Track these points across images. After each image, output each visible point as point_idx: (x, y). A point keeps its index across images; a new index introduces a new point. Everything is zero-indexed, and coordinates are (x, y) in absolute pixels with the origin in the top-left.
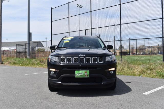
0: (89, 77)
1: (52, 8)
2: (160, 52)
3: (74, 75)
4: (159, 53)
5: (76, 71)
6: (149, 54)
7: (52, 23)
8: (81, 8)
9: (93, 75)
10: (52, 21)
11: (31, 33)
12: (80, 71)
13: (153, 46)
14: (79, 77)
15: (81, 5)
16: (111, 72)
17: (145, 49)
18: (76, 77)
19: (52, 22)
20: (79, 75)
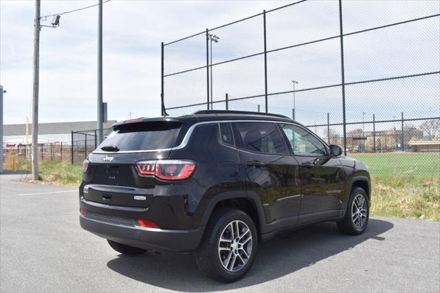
1: (162, 43)
2: (399, 146)
4: (397, 148)
6: (374, 150)
7: (164, 81)
8: (217, 41)
11: (106, 104)
13: (383, 132)
15: (215, 36)
17: (366, 139)
19: (164, 78)
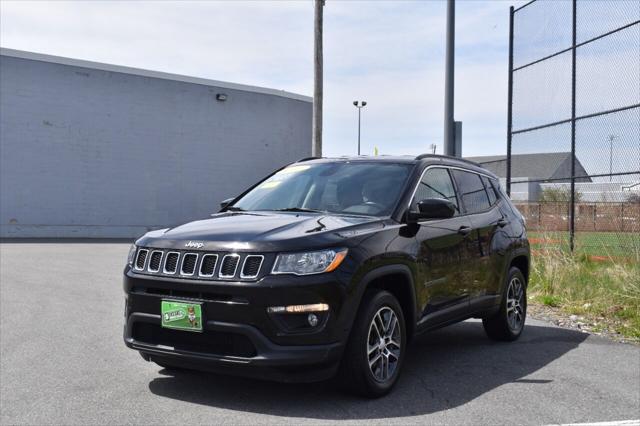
0: (200, 329)
1: (512, 8)
3: (159, 316)
5: (163, 303)
9: (216, 323)
10: (511, 71)
11: (460, 123)
12: (176, 305)
14: (170, 326)
16: (310, 319)
18: (163, 325)
20: (172, 318)
